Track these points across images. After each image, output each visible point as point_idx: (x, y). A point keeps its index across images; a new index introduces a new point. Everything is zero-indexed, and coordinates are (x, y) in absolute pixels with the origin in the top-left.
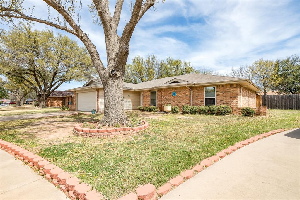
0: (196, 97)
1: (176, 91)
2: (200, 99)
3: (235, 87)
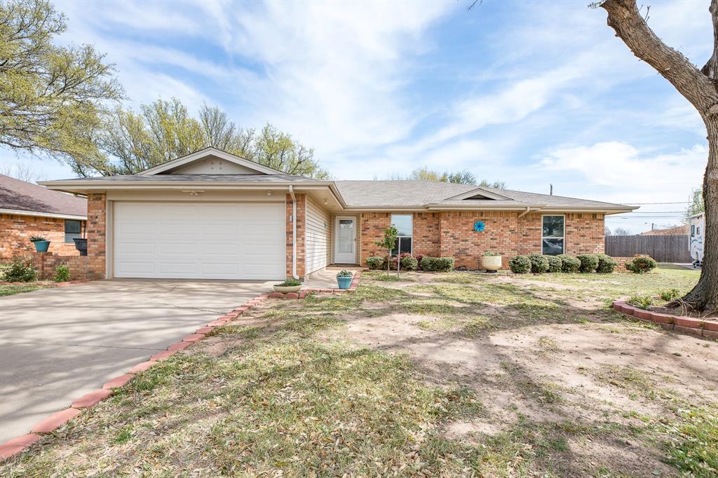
0: (524, 235)
1: (485, 220)
2: (532, 240)
3: (601, 220)
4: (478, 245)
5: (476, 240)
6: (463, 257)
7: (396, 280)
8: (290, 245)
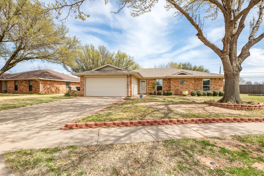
0: (197, 85)
1: (184, 81)
2: (200, 86)
3: (222, 80)
4: (182, 88)
5: (181, 86)
6: (178, 91)
7: (156, 97)
8: (128, 88)
